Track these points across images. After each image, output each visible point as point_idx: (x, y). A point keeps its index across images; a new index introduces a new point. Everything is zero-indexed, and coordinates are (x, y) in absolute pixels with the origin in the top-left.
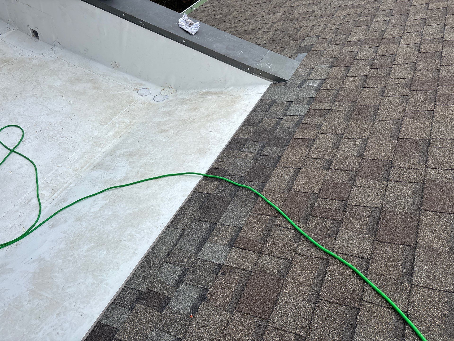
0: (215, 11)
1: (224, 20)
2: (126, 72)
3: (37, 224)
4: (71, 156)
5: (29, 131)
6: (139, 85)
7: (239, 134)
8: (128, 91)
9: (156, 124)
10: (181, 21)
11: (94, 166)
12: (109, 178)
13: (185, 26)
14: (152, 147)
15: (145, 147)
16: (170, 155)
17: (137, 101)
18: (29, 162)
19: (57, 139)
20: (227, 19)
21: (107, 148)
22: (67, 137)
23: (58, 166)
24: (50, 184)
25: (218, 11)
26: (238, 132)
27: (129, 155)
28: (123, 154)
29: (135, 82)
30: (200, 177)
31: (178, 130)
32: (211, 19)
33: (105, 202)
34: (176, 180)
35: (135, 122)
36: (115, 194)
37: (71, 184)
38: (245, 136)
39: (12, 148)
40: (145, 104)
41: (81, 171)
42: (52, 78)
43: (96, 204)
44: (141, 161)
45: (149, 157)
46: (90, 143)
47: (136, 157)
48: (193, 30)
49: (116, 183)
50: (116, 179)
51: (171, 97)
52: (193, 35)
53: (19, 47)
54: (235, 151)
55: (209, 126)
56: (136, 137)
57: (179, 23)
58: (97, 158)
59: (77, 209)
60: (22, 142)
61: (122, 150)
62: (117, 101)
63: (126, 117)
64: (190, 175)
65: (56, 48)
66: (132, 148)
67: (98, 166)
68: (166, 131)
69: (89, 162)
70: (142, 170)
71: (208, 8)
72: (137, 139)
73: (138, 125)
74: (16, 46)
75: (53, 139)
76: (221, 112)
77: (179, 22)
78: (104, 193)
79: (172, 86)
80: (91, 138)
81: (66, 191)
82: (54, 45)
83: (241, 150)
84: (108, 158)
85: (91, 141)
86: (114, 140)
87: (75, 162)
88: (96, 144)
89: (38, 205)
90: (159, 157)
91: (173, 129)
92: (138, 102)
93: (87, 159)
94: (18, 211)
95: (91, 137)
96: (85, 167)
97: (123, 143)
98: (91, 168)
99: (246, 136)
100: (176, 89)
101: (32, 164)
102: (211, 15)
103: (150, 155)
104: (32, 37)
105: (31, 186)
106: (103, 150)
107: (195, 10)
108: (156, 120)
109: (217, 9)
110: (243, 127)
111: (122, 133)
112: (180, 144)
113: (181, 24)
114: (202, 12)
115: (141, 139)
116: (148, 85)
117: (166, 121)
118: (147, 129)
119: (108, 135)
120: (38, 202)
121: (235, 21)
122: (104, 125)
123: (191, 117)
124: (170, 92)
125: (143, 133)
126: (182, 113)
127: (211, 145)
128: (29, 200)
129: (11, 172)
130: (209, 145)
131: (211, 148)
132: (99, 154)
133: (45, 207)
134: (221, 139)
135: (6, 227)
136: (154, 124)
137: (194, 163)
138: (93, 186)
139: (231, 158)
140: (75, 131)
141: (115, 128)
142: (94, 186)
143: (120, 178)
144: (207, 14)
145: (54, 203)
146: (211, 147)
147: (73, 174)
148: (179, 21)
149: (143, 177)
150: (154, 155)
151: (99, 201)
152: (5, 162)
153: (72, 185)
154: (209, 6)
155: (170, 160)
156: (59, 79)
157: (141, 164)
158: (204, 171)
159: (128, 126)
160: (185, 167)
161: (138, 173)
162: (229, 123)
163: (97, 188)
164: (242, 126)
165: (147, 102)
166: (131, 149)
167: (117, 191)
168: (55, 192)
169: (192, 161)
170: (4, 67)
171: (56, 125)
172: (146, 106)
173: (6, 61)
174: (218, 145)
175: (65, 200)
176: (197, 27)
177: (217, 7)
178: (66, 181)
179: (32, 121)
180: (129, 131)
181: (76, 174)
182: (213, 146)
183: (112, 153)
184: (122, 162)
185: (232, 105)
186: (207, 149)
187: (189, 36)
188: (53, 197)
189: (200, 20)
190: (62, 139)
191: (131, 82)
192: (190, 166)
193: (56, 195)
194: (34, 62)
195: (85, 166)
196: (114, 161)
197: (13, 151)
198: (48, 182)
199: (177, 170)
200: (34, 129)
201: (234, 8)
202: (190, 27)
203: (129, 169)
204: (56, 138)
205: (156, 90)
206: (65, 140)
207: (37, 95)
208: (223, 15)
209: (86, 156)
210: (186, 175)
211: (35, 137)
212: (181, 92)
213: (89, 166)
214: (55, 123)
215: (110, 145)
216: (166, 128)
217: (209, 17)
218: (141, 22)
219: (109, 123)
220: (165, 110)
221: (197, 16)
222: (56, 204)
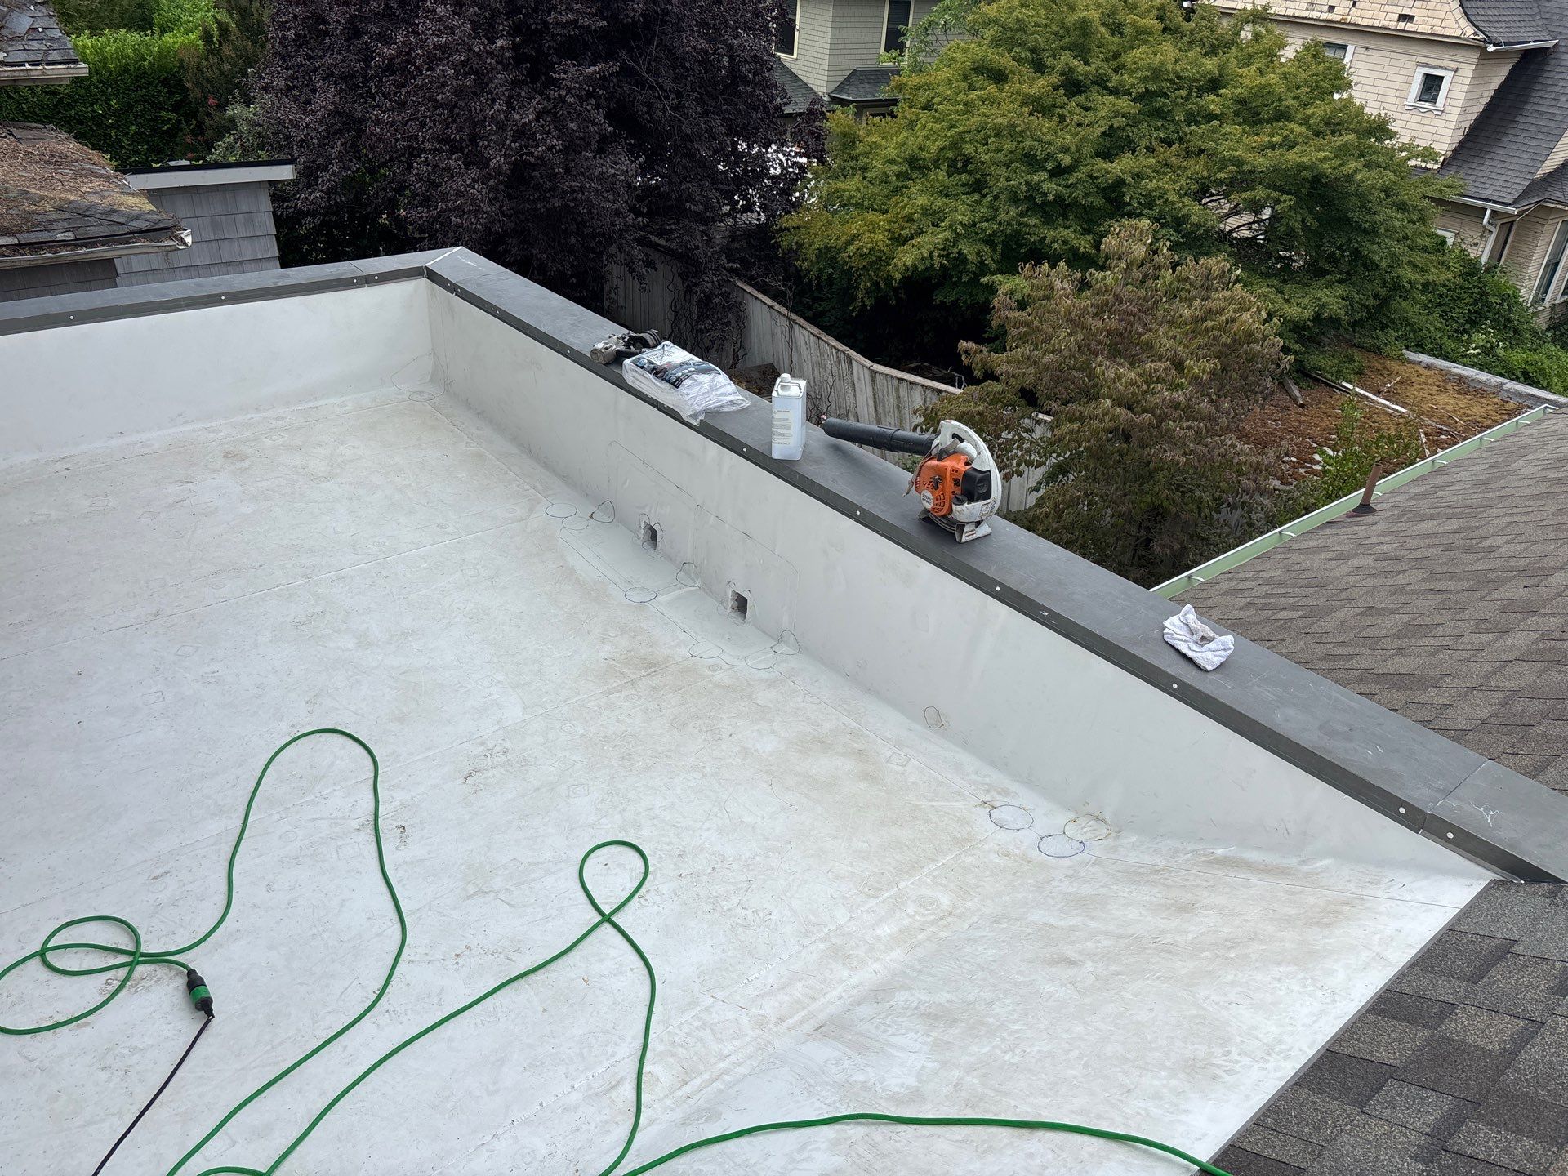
0: (1273, 595)
1: (1304, 627)
2: (965, 745)
4: (757, 975)
5: (661, 870)
6: (999, 793)
7: (1352, 1039)
8: (960, 804)
9: (1039, 930)
10: (1174, 625)
11: (817, 1025)
12: (860, 1077)
13: (1185, 641)
14: (1018, 1009)
15: (992, 1002)
16: (1076, 1053)
17: (985, 840)
18: (641, 964)
19: (729, 910)
20: (1316, 628)
21: (870, 973)
22: (756, 911)
23: (712, 997)
24: (680, 1049)
25: (1284, 596)
26: (1350, 1031)
27: (936, 1018)
28: (915, 1009)
29: (987, 780)
30: (1188, 1169)
31: (1114, 968)
32: (1257, 620)
33: (838, 1161)
34: (1091, 1155)
35: (968, 910)
36: (872, 1142)
37: (738, 1064)
38: (1378, 1054)
39: (607, 911)
40: (1007, 855)
41: (775, 1029)
42: (756, 728)
43: (809, 1159)
44: (974, 1048)
45: (1003, 1039)
46: (821, 946)
47: (957, 1031)
48: (1209, 656)
49: (881, 1101)
50: (883, 1090)
51: (1096, 849)
52: (1207, 671)
53: (693, 634)
54: (1335, 1104)
55: (1232, 984)
56: (966, 961)
57: (1166, 631)
58: (831, 1002)
59: (744, 1157)
60: (636, 898)
61: (912, 995)
62: (922, 828)
63: (942, 885)
64: (1146, 1151)
65: (783, 649)
66: (948, 996)
67: (830, 1029)
68: (1070, 962)
69: (804, 1008)
70: (972, 1080)
71: (1247, 584)
72: (966, 966)
73: (975, 919)
74: (687, 629)
75: (719, 908)
76: (1282, 940)
77: (1165, 628)
78: (836, 1127)
79: (1108, 820)
80: (826, 931)
81: (719, 1085)
82: (779, 641)
83: (1361, 1105)
84: (864, 1010)
85: (822, 939)
86: (894, 955)
87: (763, 996)
88: (837, 953)
89: (633, 1109)
90: (1038, 1048)
91: (1097, 962)
92: (986, 847)
93: (799, 995)
94: (575, 1108)
95: (825, 925)
96: (790, 1021)
97: (920, 971)
98: (807, 1027)
99: (1382, 1055)
100: (1118, 831)
101: (646, 971)
102: (1260, 606)
103: (1005, 1035)
104: (729, 610)
105: (629, 1039)
106: (854, 980)
107: (1202, 583)
108: (1038, 916)
110: (1372, 1018)
111: (921, 937)
112: (1118, 1021)
113: (1170, 634)
114: (1227, 593)
115: (983, 969)
116: (1026, 797)
117: (1073, 929)
118: (1003, 941)
119: (879, 932)
120: (635, 1099)
122: (869, 897)
123: (1164, 932)
124: (1097, 833)
125: (990, 952)
126: (1133, 913)
127: (1234, 1056)
128: (613, 1083)
129: (586, 982)
130: (1229, 1053)
131: (1237, 1067)
132: (840, 989)
133: (652, 1122)
134: (1280, 1041)
135: (534, 1151)
136: (1031, 931)
137: (1167, 1106)
138: (806, 1094)
139: (1319, 1129)
140: (783, 897)
141: (903, 914)
142: (809, 1092)
143: (897, 1089)
144: (1244, 601)
145: (678, 1115)
146: (1237, 1062)
147: (750, 1032)
148: (1167, 624)
149: (973, 1107)
150: (1018, 1038)
151: (817, 1149)
152: (580, 946)
153: (743, 1070)
154: (1255, 579)
155: (1074, 1072)
156: (773, 732)
157: (972, 1059)
158: (1205, 1152)
159: (942, 918)
160: (1129, 1111)
161: (957, 1086)
162: (1312, 988)
163: (818, 1104)
164: (1368, 1011)
165: (1017, 851)
166: (944, 997)
167: (881, 1132)
168: (688, 1079)
169: (1157, 1097)
170: (643, 679)
171: (735, 866)
172: (1009, 862)
173: (652, 665)
174: (1267, 1061)
175: (712, 1114)
176: (1224, 650)
178: (726, 1052)
179: (675, 840)
180: (945, 934)
181: (759, 1037)
182: (1246, 1060)
183: (879, 993)
184: (911, 1035)
185: (1328, 925)
186: (1219, 1067)
187: (1195, 672)
188: (679, 1093)
189: (1217, 617)
190: (744, 912)
191: (973, 777)
192: (1148, 1115)
193: (688, 1088)
194: (721, 676)
195: (790, 1017)
196: (884, 1024)
197: (607, 919)
198: (676, 1039)
199: (1099, 1117)
200: (675, 865)
202: (1202, 645)
203: (930, 1065)
204: (726, 905)
205: (1050, 818)
206: (750, 917)
207: (708, 770)
209: (799, 985)
210: (1133, 1146)
211: (674, 890)
212: (1133, 839)
213: (803, 1021)
214: (734, 860)
215: (877, 966)
216: (1070, 953)
218: (1045, 614)
219: (886, 895)
220: (1072, 890)
221: (1210, 603)
222: (684, 1123)
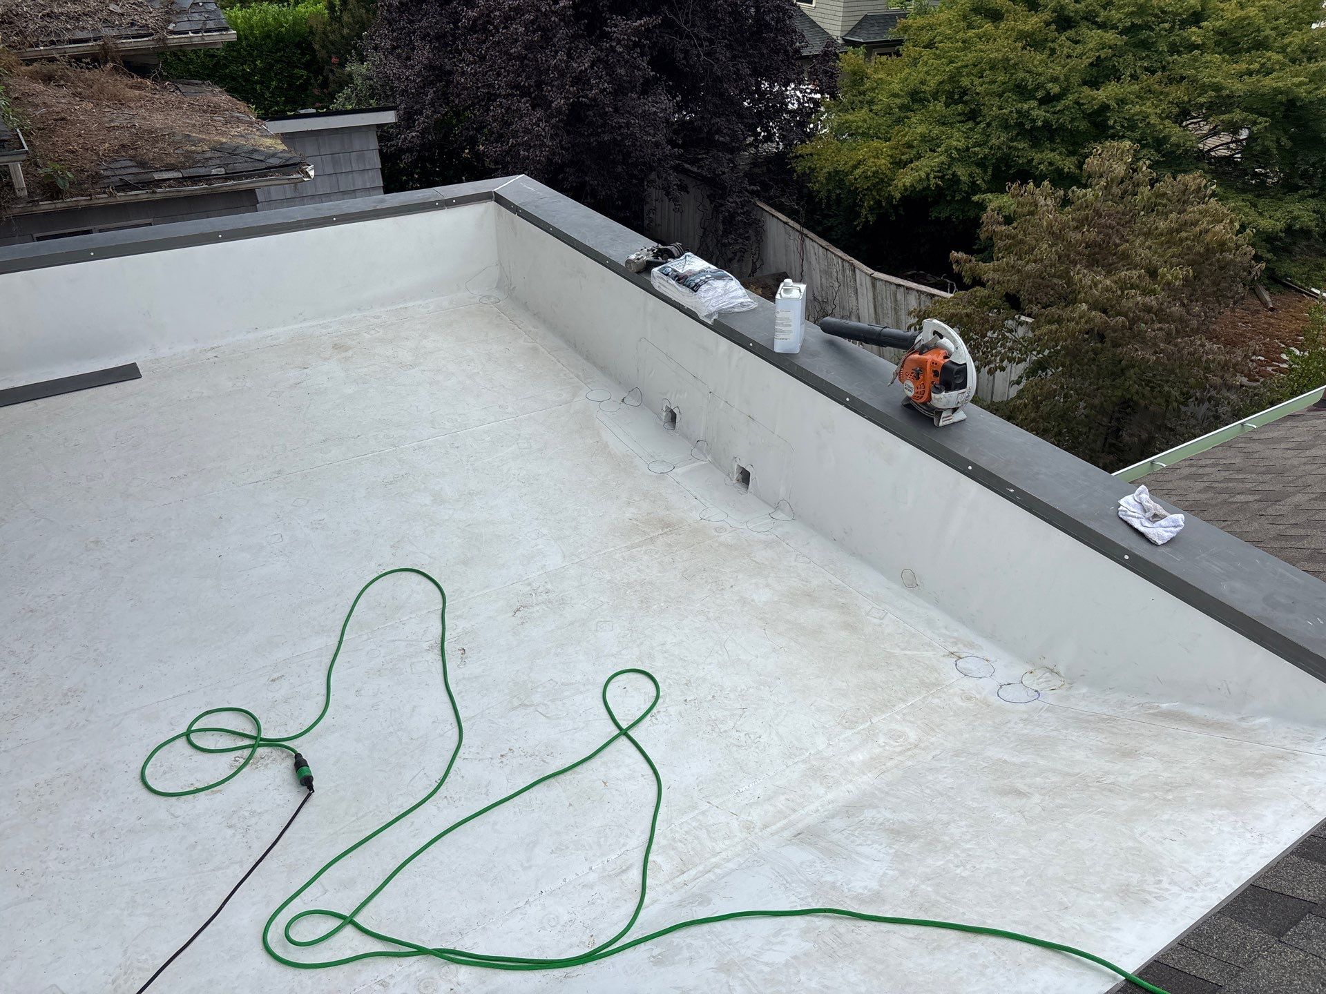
0: (1231, 480)
1: (1260, 510)
2: (937, 603)
3: (625, 940)
4: (747, 788)
5: (669, 695)
6: (965, 645)
7: (1275, 876)
8: (930, 654)
9: (994, 764)
10: (1128, 503)
11: (796, 833)
12: (829, 878)
13: (1138, 518)
14: (971, 830)
15: (948, 823)
16: (1021, 872)
17: (950, 686)
18: (650, 772)
19: (725, 731)
20: (1270, 511)
21: (844, 792)
22: (748, 734)
23: (709, 803)
24: (679, 844)
25: (1242, 481)
26: (1274, 869)
27: (898, 833)
28: (881, 824)
29: (956, 634)
30: (1115, 978)
31: (1059, 801)
32: (1214, 502)
33: (807, 946)
34: (1028, 960)
35: (932, 744)
36: (837, 933)
37: (728, 861)
38: (1298, 891)
39: (624, 726)
40: (969, 699)
41: (760, 834)
42: (754, 581)
43: (782, 943)
44: (930, 861)
45: (956, 856)
46: (802, 766)
47: (916, 846)
48: (1160, 532)
49: (846, 900)
50: (849, 890)
51: (1050, 698)
52: (1157, 545)
53: (703, 501)
54: (1254, 933)
55: (1168, 821)
56: (927, 787)
57: (1121, 508)
58: (809, 813)
59: (729, 937)
60: (648, 717)
61: (879, 812)
62: (894, 673)
63: (911, 722)
64: (1078, 961)
65: (780, 515)
66: (911, 816)
67: (805, 836)
68: (1019, 793)
69: (786, 817)
70: (926, 888)
71: (1208, 470)
72: (928, 791)
73: (938, 752)
74: (698, 497)
75: (717, 730)
76: (1217, 787)
77: (1120, 505)
78: (807, 918)
79: (1062, 673)
80: (807, 754)
81: (711, 876)
82: (777, 508)
83: (1279, 934)
84: (837, 823)
85: (804, 761)
86: (865, 778)
87: (750, 805)
88: (816, 773)
89: (640, 890)
90: (986, 865)
91: (1044, 795)
92: (951, 691)
93: (782, 807)
94: (592, 886)
95: (807, 750)
96: (774, 828)
97: (887, 793)
98: (787, 834)
99: (1302, 892)
100: (1071, 682)
101: (654, 778)
102: (1218, 490)
103: (958, 852)
104: (735, 481)
105: (638, 833)
106: (830, 797)
107: (1164, 468)
108: (995, 753)
109: (1241, 477)
110: (1296, 859)
111: (889, 764)
112: (1060, 847)
113: (1124, 511)
114: (1187, 477)
115: (942, 795)
116: (989, 650)
117: (1024, 765)
118: (962, 772)
119: (853, 758)
120: (640, 881)
121: (1301, 519)
122: (846, 728)
123: (1108, 773)
124: (1051, 684)
125: (950, 780)
126: (1079, 755)
127: (1165, 885)
128: (624, 868)
129: (605, 783)
130: (1160, 881)
131: (1166, 894)
132: (817, 803)
133: (654, 902)
134: (1209, 874)
135: (557, 917)
136: (986, 765)
137: (1100, 923)
138: (783, 888)
139: (1238, 952)
140: (772, 725)
141: (875, 745)
142: (786, 888)
143: (860, 891)
144: (1203, 485)
145: (676, 898)
146: (1167, 890)
147: (739, 834)
148: (1122, 502)
149: (926, 911)
150: (969, 855)
151: (790, 935)
152: (601, 754)
153: (731, 865)
154: (1214, 465)
155: (1017, 888)
156: (768, 585)
157: (928, 870)
158: (1132, 964)
159: (909, 750)
160: (1065, 925)
161: (913, 892)
162: (1242, 830)
163: (793, 898)
164: (1292, 853)
165: (978, 696)
166: (906, 816)
167: (845, 925)
168: (685, 869)
169: (1091, 914)
170: (660, 537)
171: (732, 696)
172: (970, 705)
173: (668, 525)
174: (1195, 891)
175: (704, 900)
176: (1175, 527)
177: (1239, 471)
178: (718, 850)
179: (683, 671)
180: (910, 763)
181: (746, 839)
182: (1175, 889)
183: (850, 810)
184: (876, 846)
185: (1261, 776)
186: (1150, 893)
187: (1146, 545)
188: (678, 880)
189: (1176, 498)
190: (738, 734)
191: (944, 631)
192: (1083, 931)
193: (685, 877)
194: (726, 537)
195: (774, 824)
196: (853, 835)
197: (624, 733)
198: (677, 835)
199: (1037, 927)
200: (682, 691)
201: (1299, 482)
202: (1154, 522)
203: (891, 873)
204: (723, 728)
205: (1007, 668)
206: (743, 738)
207: (711, 615)
208: (1257, 497)
209: (782, 798)
210: (1065, 955)
211: (680, 712)
212: (1084, 690)
213: (783, 829)
214: (730, 691)
215: (850, 787)
216: (1020, 785)
217: (1210, 495)
218: (1012, 490)
219: (861, 727)
220: (1026, 731)
221: (1170, 486)
222: (680, 905)
